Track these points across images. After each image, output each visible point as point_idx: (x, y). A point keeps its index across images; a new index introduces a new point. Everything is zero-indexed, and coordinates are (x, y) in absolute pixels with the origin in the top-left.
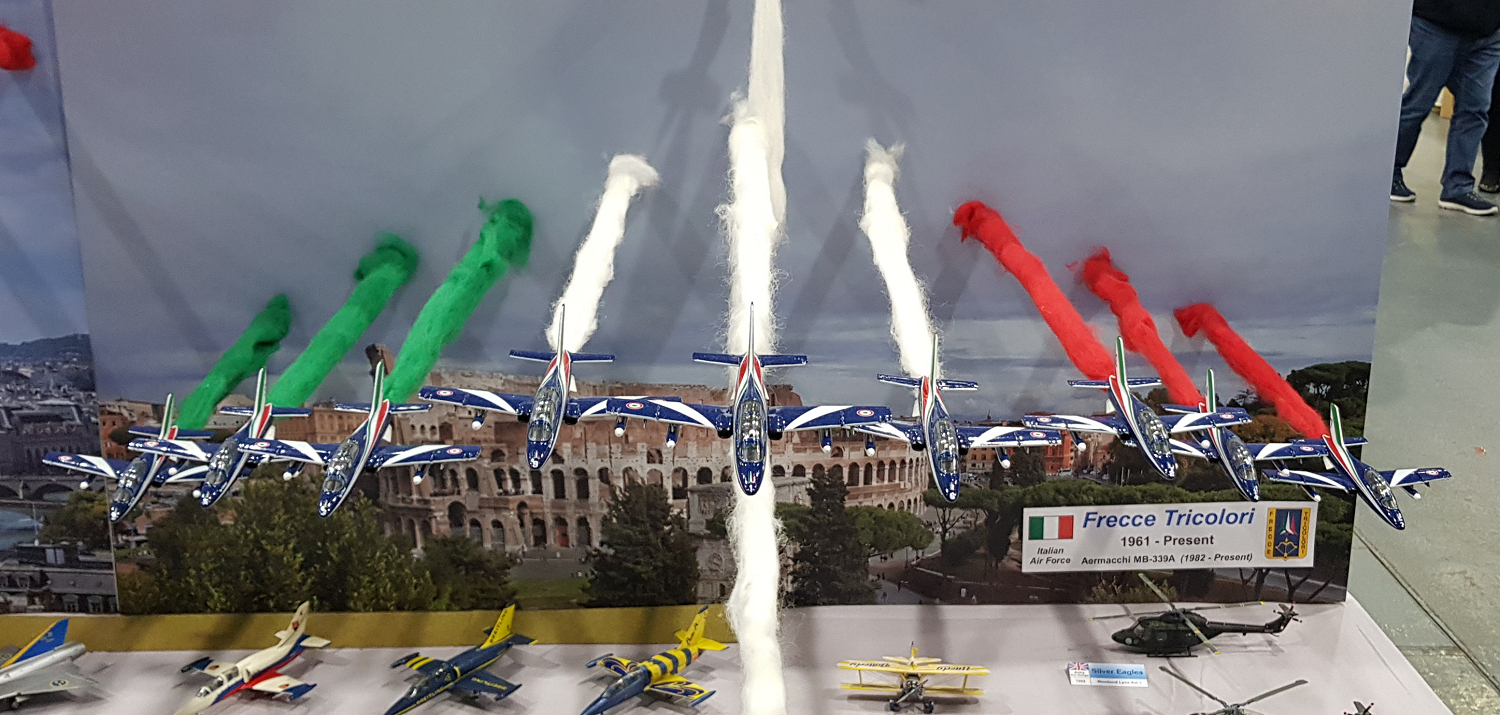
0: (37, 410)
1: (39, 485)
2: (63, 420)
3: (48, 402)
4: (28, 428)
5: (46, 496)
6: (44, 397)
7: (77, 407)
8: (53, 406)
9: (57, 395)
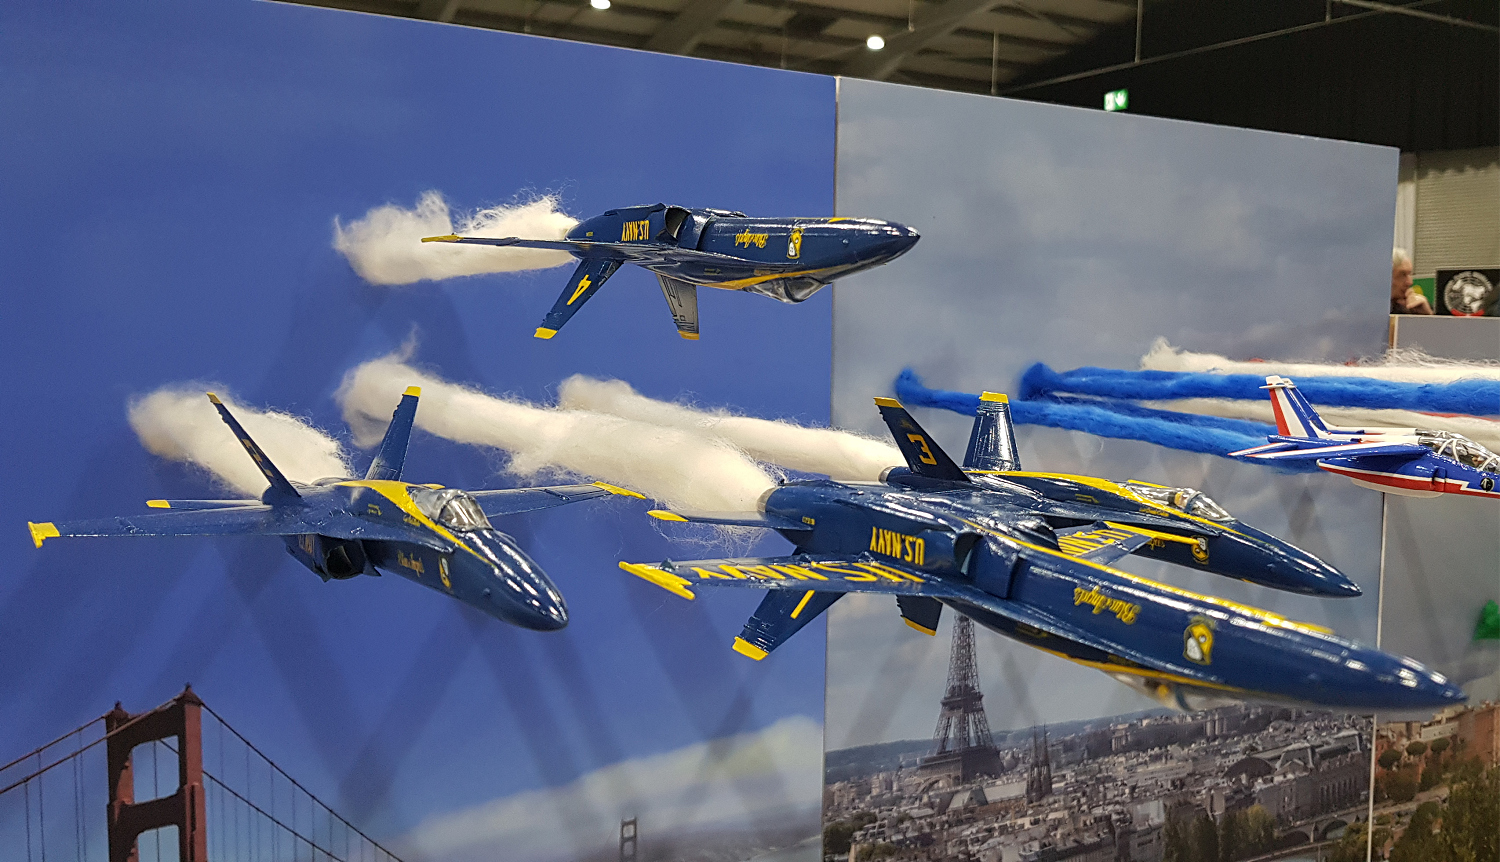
0: (1333, 745)
1: (1325, 824)
2: (1349, 750)
3: (1341, 734)
4: (1325, 765)
5: (1330, 835)
6: (1339, 730)
7: (1360, 736)
8: (1344, 737)
9: (1347, 726)
